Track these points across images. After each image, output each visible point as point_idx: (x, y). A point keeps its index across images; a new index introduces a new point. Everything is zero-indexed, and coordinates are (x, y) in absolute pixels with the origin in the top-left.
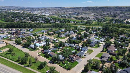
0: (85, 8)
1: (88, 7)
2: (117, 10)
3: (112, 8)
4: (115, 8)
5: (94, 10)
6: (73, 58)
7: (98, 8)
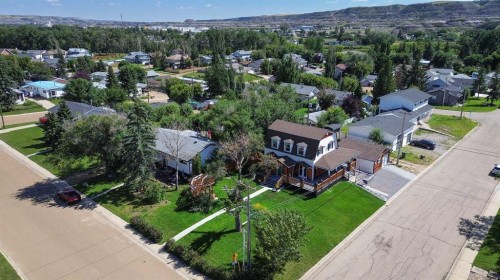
0: (348, 12)
1: (357, 10)
2: (489, 13)
3: (465, 6)
4: (478, 6)
5: (384, 17)
6: (313, 148)
7: (401, 9)
